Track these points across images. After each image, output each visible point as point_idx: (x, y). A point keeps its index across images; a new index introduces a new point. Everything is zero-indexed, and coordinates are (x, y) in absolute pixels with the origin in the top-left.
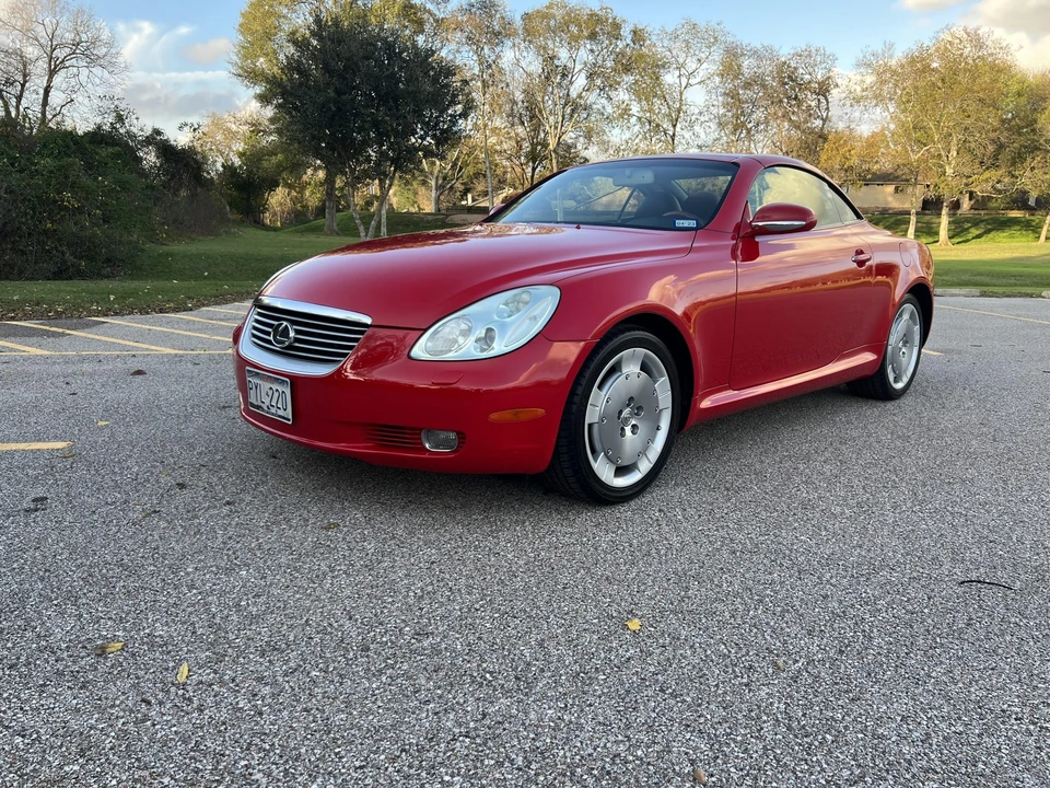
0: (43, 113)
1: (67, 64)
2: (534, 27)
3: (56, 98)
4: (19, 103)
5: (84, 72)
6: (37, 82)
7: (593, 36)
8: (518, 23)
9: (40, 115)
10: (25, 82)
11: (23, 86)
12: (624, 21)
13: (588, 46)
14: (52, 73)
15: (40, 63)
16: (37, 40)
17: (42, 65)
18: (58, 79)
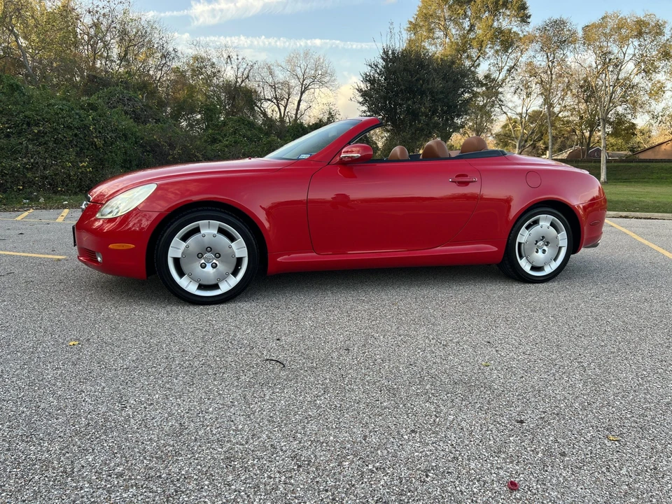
0: (297, 113)
1: (310, 87)
2: (591, 35)
3: (303, 105)
4: (285, 109)
5: (317, 90)
6: (294, 99)
7: (640, 34)
8: (580, 34)
9: (294, 116)
10: (289, 98)
11: (288, 100)
12: (665, 22)
13: (636, 43)
14: (302, 93)
15: (297, 88)
16: (297, 75)
17: (298, 89)
18: (304, 96)
